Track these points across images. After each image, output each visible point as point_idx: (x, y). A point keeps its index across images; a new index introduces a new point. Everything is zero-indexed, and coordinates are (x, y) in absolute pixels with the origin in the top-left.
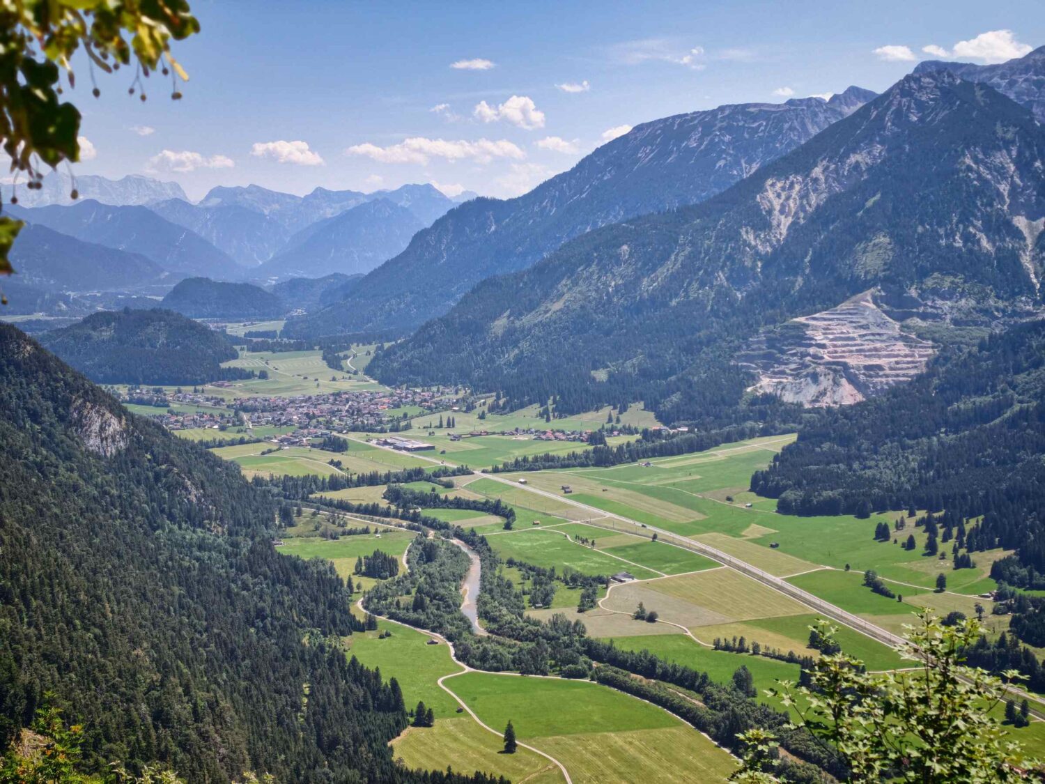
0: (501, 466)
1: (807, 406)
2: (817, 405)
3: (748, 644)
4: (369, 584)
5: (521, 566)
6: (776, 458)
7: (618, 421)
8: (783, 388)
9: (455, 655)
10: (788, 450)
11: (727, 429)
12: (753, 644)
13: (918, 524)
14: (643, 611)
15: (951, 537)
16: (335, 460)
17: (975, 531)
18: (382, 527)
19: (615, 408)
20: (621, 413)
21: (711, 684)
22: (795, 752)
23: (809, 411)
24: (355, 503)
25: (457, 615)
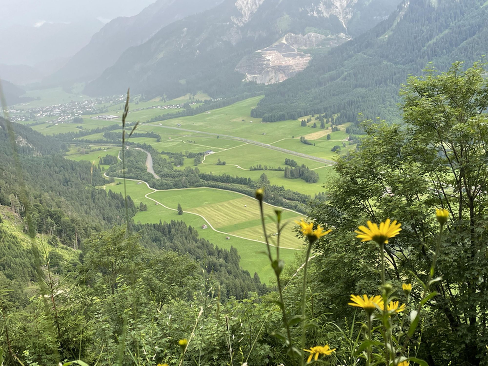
0: (150, 120)
1: (266, 84)
2: (270, 83)
3: (262, 167)
4: (107, 167)
5: (168, 154)
6: (258, 104)
7: (193, 98)
8: (256, 78)
9: (150, 186)
10: (262, 101)
11: (237, 96)
12: (265, 166)
13: (316, 119)
14: (220, 162)
15: (329, 122)
16: (79, 126)
17: (338, 118)
18: (106, 147)
19: (191, 94)
20: (194, 95)
21: (252, 182)
22: (288, 199)
23: (267, 86)
24: (93, 140)
25: (146, 173)
